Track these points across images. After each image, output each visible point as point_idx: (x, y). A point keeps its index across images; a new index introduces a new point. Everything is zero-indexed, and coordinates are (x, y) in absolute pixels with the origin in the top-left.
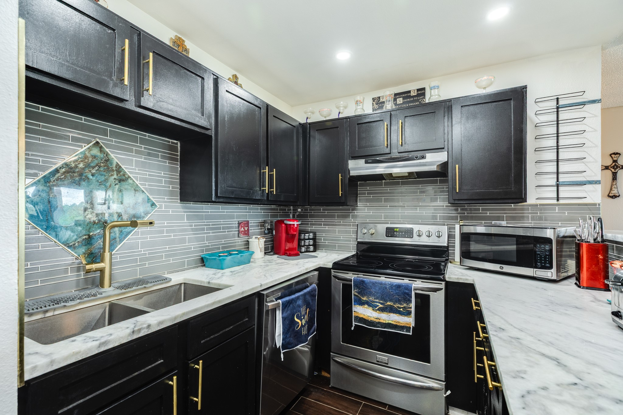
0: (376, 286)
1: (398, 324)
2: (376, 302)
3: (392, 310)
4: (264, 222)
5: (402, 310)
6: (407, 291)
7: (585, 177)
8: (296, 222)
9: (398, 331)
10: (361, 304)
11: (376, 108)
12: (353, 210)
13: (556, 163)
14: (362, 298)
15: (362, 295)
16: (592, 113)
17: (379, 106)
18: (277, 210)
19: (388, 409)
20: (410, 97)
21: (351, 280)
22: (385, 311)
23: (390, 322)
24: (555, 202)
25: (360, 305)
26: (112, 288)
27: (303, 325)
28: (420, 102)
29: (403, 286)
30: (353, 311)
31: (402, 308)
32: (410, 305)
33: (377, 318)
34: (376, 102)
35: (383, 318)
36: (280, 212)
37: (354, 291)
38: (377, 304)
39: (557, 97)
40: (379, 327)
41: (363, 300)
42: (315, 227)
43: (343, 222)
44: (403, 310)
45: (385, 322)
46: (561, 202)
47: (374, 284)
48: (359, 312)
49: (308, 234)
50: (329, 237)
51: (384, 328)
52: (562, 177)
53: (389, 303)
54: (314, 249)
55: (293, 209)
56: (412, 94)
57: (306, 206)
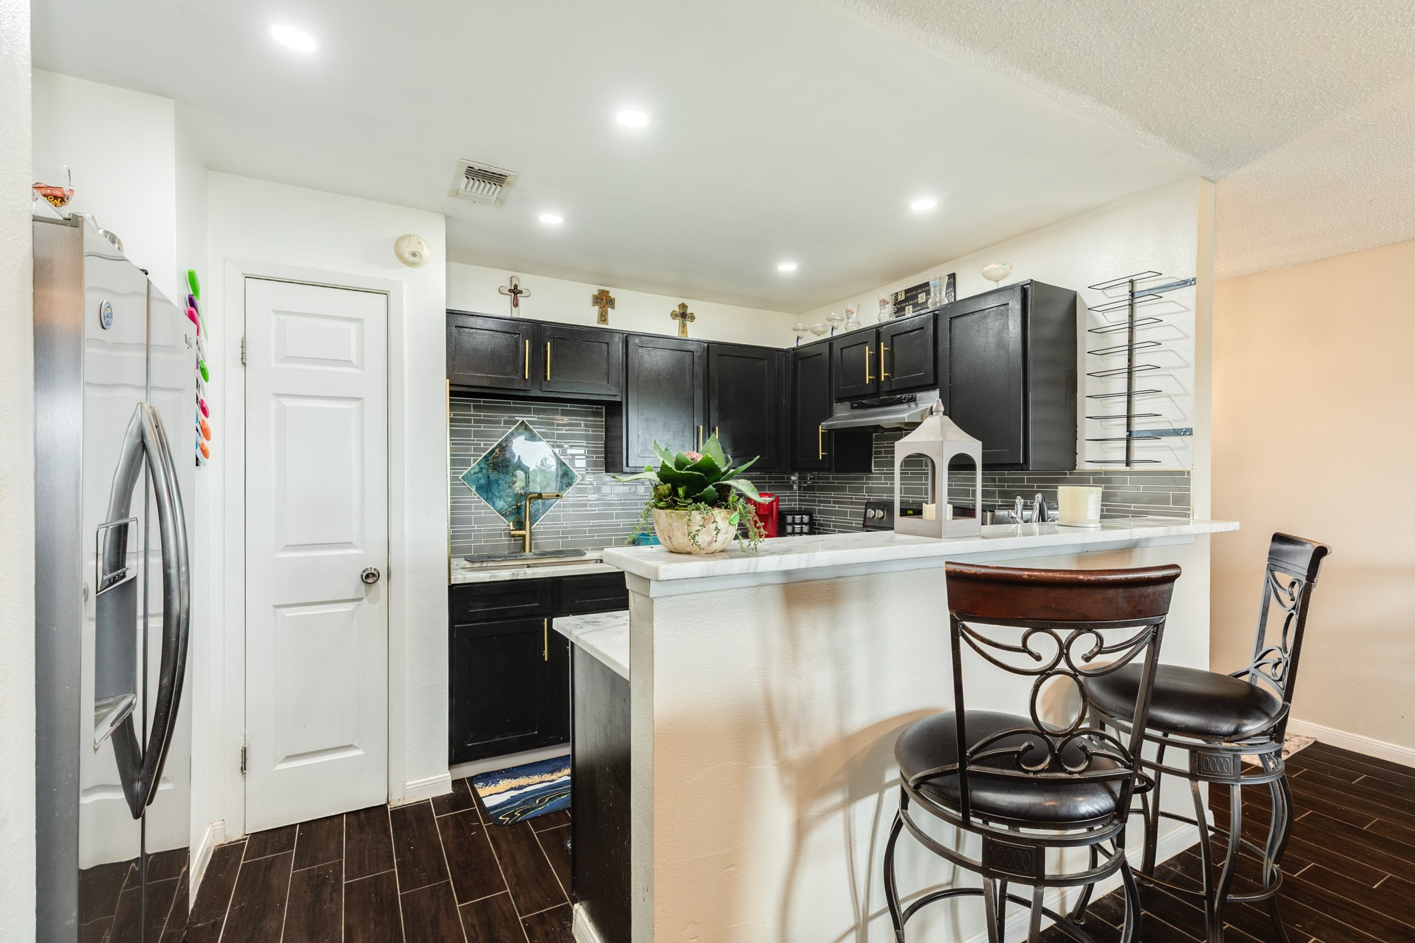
7: (1170, 422)
12: (867, 479)
13: (1126, 399)
16: (1183, 304)
18: (764, 478)
24: (1123, 467)
26: (530, 554)
39: (1130, 278)
46: (1137, 467)
52: (1137, 423)
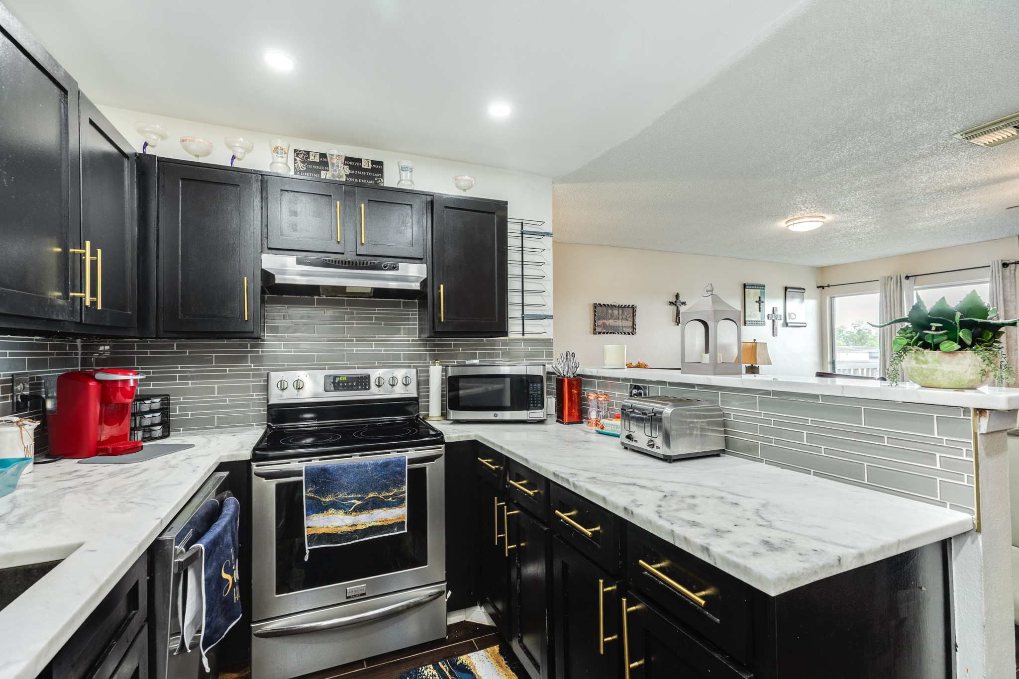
0: (350, 472)
1: (385, 523)
2: (351, 499)
3: (376, 505)
4: (12, 381)
5: (390, 499)
6: (398, 469)
8: (131, 374)
9: (385, 533)
10: (321, 510)
11: (301, 168)
12: (253, 346)
13: (521, 294)
14: (323, 500)
15: (322, 493)
16: (546, 246)
17: (306, 166)
19: (368, 665)
20: (360, 168)
21: (299, 474)
22: (364, 509)
23: (373, 524)
24: (520, 336)
25: (318, 512)
27: (236, 581)
28: (376, 182)
29: (393, 462)
30: (305, 526)
31: (391, 496)
32: (402, 489)
33: (352, 526)
34: (302, 159)
35: (362, 522)
36: (52, 354)
37: (306, 491)
38: (353, 501)
39: (522, 221)
40: (355, 539)
41: (324, 502)
42: (154, 385)
43: (230, 371)
44: (393, 499)
45: (364, 527)
46: (527, 336)
47: (345, 469)
48: (316, 525)
49: (149, 402)
50: (195, 402)
51: (364, 538)
52: (526, 310)
53: (371, 495)
54: (163, 432)
55: (82, 346)
56: (365, 165)
57: (125, 340)
